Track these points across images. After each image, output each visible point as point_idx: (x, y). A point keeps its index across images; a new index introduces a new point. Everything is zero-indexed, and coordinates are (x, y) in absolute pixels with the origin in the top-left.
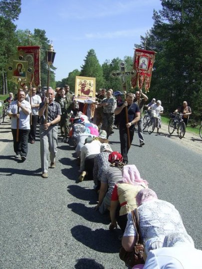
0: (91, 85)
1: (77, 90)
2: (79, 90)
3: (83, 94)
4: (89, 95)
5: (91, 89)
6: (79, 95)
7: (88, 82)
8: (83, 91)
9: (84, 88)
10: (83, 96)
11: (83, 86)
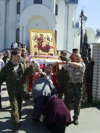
0: (49, 40)
1: (33, 46)
2: (35, 46)
3: (40, 51)
4: (50, 53)
5: (50, 45)
6: (36, 53)
7: (45, 35)
8: (40, 47)
9: (41, 43)
10: (41, 54)
11: (40, 40)
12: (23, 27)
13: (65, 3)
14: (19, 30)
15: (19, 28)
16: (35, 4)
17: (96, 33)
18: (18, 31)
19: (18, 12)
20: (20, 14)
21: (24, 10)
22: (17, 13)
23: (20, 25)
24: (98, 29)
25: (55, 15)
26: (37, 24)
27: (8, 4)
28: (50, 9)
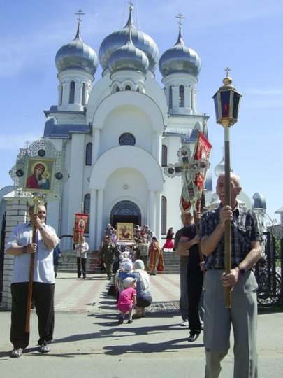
9: (124, 232)
10: (123, 239)
12: (97, 191)
13: (182, 142)
14: (89, 198)
15: (89, 195)
16: (121, 145)
17: (253, 201)
18: (87, 200)
19: (88, 162)
20: (91, 165)
21: (99, 157)
22: (86, 164)
23: (91, 187)
24: (256, 194)
25: (163, 166)
26: (126, 185)
27: (67, 146)
28: (151, 154)
